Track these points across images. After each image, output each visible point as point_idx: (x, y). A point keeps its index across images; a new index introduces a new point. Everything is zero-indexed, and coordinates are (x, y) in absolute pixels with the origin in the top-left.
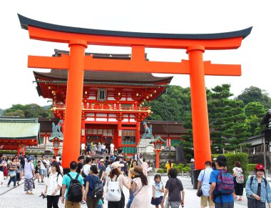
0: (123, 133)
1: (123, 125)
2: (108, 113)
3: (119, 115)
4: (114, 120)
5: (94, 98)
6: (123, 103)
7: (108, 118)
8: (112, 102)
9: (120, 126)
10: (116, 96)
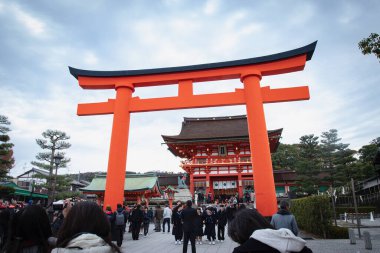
0: (243, 183)
1: (244, 176)
2: (229, 166)
3: (239, 168)
4: (235, 172)
5: (216, 154)
6: (242, 157)
7: (229, 170)
8: (232, 157)
9: (240, 177)
10: (235, 151)
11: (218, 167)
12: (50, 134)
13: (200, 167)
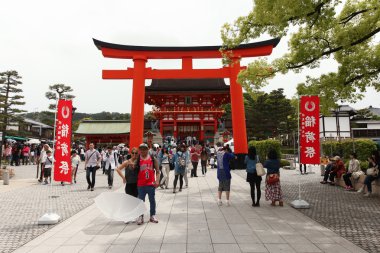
0: (204, 128)
1: (205, 122)
2: (193, 114)
4: (198, 119)
5: (182, 103)
6: (204, 106)
7: (193, 117)
8: (196, 106)
9: (202, 123)
10: (198, 101)
11: (184, 114)
12: (56, 87)
13: (168, 114)
